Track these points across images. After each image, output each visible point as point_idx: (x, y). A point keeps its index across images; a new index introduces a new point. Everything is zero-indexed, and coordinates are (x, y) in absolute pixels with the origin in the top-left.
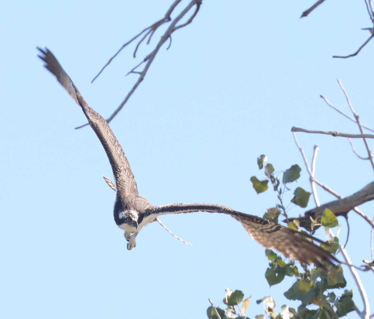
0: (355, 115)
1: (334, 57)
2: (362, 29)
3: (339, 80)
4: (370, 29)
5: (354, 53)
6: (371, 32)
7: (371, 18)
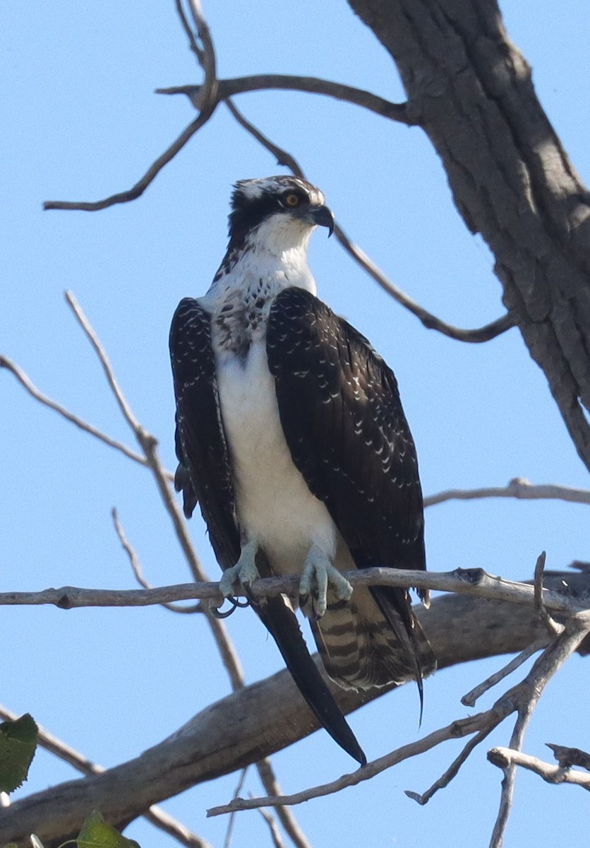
0: (139, 436)
1: (49, 206)
2: (160, 91)
3: (73, 299)
4: (189, 91)
5: (128, 187)
6: (195, 103)
7: (194, 47)
